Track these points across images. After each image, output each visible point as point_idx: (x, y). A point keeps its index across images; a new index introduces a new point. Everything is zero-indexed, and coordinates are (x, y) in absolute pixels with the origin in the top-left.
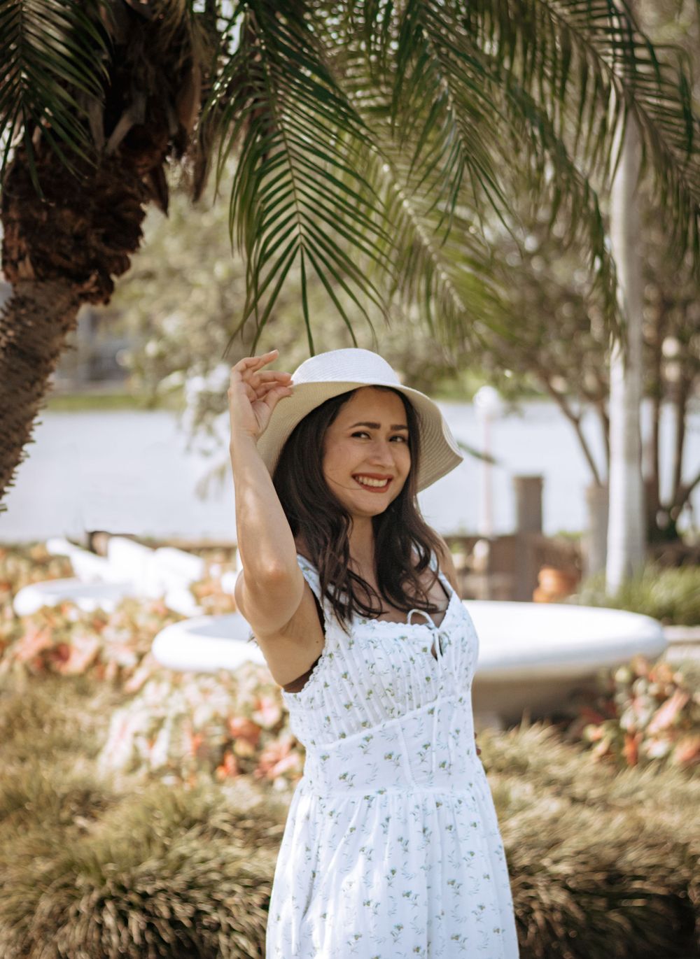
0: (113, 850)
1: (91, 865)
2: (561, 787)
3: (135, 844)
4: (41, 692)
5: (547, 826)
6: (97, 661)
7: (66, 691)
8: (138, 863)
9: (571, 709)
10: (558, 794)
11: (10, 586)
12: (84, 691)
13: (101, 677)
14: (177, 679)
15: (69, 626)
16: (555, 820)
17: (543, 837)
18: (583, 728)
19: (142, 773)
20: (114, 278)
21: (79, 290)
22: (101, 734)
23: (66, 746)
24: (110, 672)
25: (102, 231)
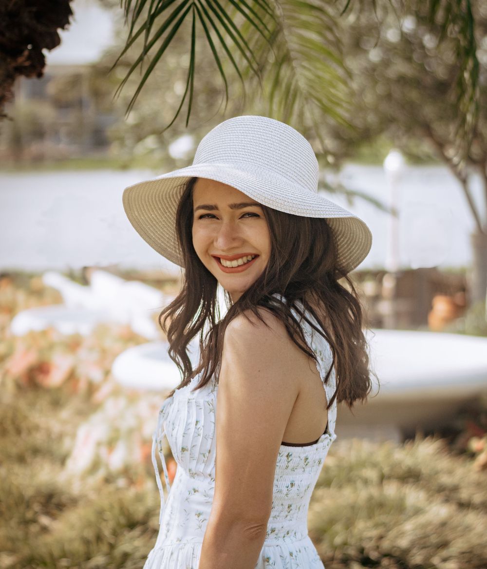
0: (67, 547)
1: (48, 560)
2: (448, 493)
3: (86, 542)
4: (22, 404)
5: (437, 529)
6: (72, 376)
7: (44, 402)
8: (88, 558)
9: (459, 424)
10: (447, 500)
11: (10, 310)
12: (57, 404)
13: (74, 391)
14: (133, 396)
15: (51, 347)
16: (443, 524)
17: (434, 539)
18: (468, 440)
19: (101, 474)
20: (45, 52)
21: (14, 64)
22: (67, 443)
23: (36, 451)
24: (82, 386)
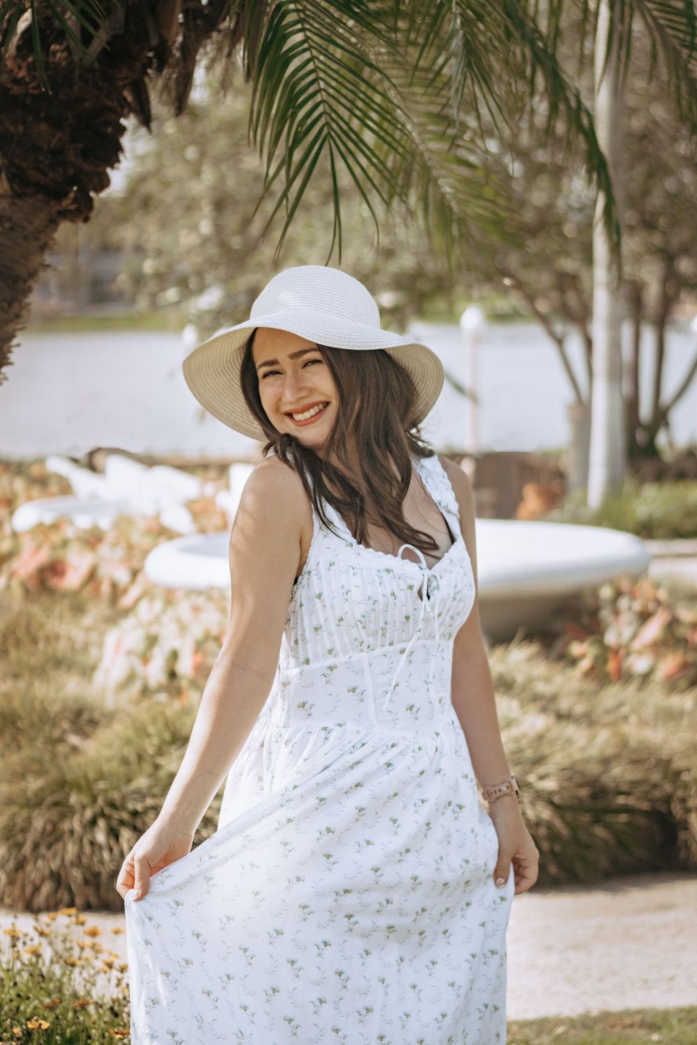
0: (106, 768)
1: (83, 783)
2: (546, 703)
3: (125, 761)
4: (36, 610)
5: (532, 742)
6: (92, 576)
7: (62, 607)
8: (129, 780)
9: (557, 625)
10: (544, 710)
11: (10, 503)
12: (78, 609)
13: (97, 591)
14: (170, 597)
15: (65, 543)
16: (540, 738)
17: (529, 753)
18: (567, 644)
19: (136, 688)
20: (92, 194)
21: (58, 208)
22: (94, 652)
23: (58, 663)
24: (106, 588)
25: (80, 146)
